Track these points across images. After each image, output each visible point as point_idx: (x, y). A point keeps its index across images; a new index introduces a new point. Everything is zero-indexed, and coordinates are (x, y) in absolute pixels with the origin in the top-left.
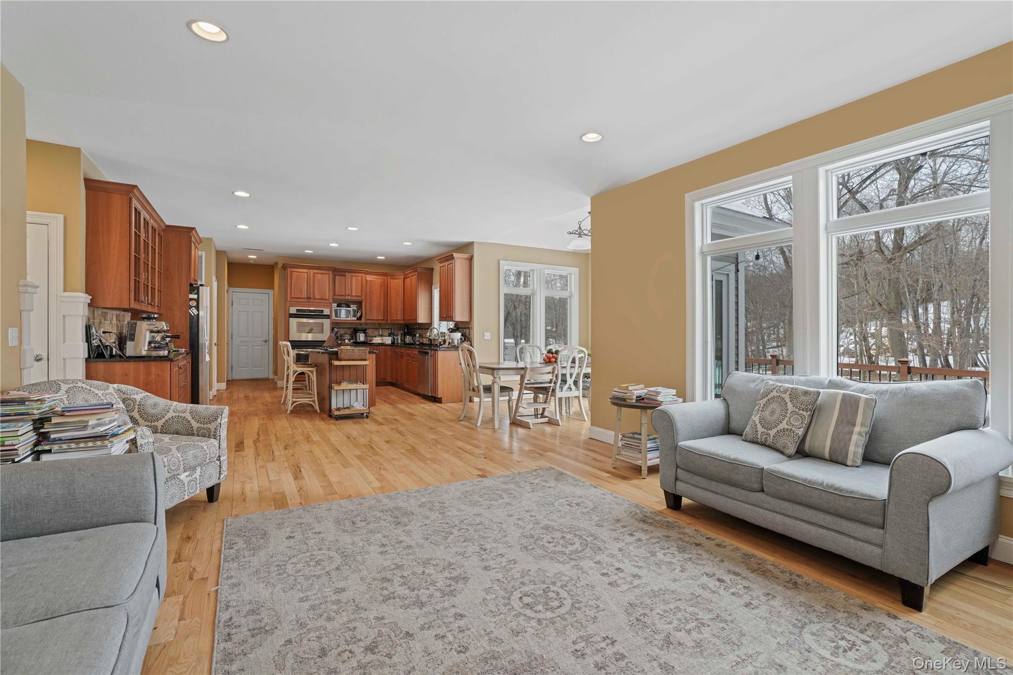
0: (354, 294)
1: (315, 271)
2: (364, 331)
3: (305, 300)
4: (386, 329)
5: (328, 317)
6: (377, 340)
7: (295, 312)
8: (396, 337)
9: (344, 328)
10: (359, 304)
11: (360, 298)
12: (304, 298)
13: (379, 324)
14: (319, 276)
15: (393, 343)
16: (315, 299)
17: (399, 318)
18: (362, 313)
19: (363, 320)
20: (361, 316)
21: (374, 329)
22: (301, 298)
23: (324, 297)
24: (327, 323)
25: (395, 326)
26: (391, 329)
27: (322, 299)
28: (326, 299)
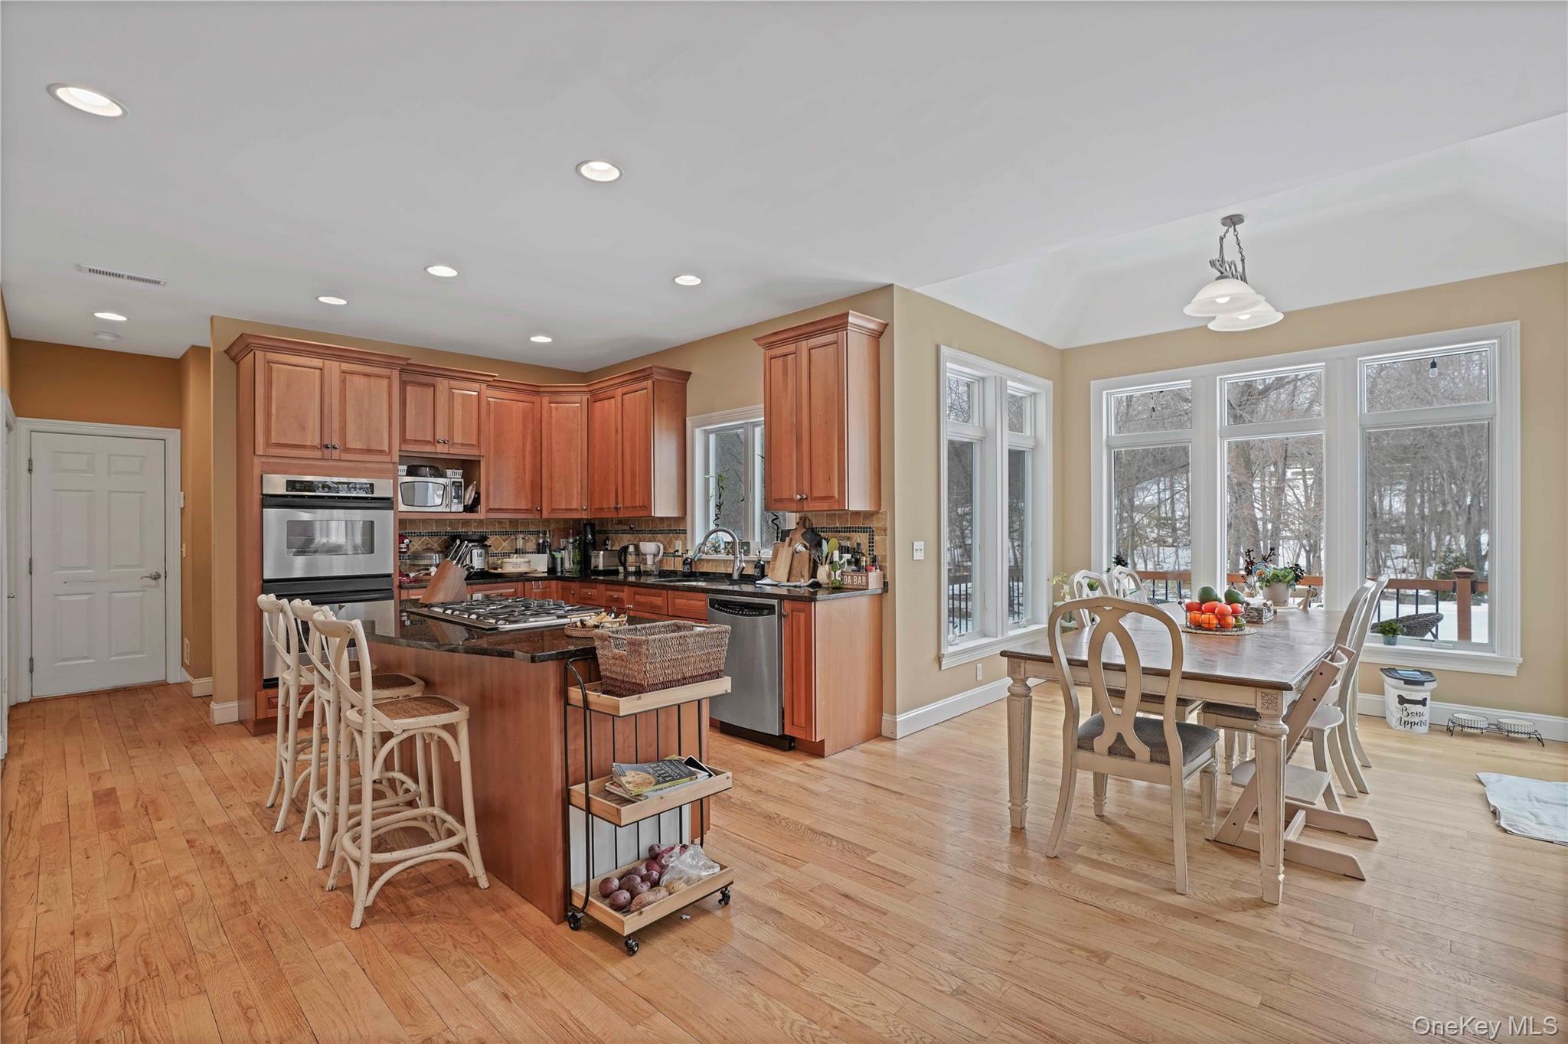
0: (458, 439)
1: (345, 366)
2: (481, 541)
3: (318, 454)
4: (530, 533)
5: (387, 503)
6: (514, 565)
7: (282, 490)
8: (558, 555)
9: (420, 535)
10: (469, 467)
11: (475, 452)
12: (313, 447)
13: (514, 523)
14: (359, 382)
15: (552, 570)
16: (346, 450)
17: (574, 506)
18: (478, 493)
19: (481, 513)
20: (477, 501)
21: (500, 533)
22: (304, 447)
23: (374, 447)
24: (385, 522)
25: (553, 526)
26: (545, 533)
27: (369, 451)
28: (381, 452)
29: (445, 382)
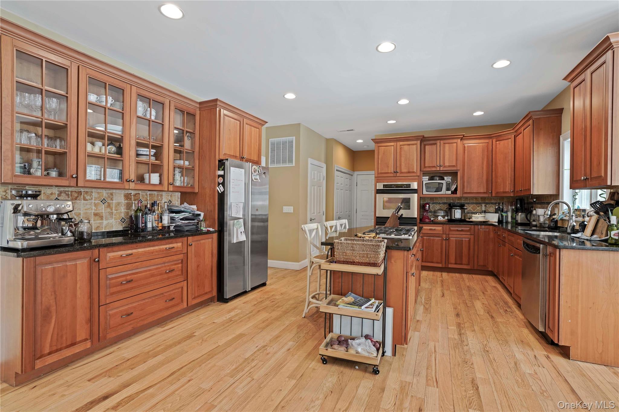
0: (447, 164)
1: (401, 143)
2: (462, 207)
3: (392, 175)
4: (492, 203)
5: (415, 191)
6: (478, 218)
7: (382, 188)
8: (504, 214)
9: (439, 204)
10: (454, 174)
11: (455, 168)
12: (391, 173)
13: (482, 198)
14: (406, 148)
15: (500, 222)
16: (401, 173)
17: (507, 190)
18: (457, 186)
19: (459, 194)
20: (456, 189)
21: (477, 203)
22: (388, 173)
23: (411, 170)
24: (415, 198)
25: (505, 200)
26: (499, 204)
27: (409, 172)
28: (413, 172)
29: (442, 142)
